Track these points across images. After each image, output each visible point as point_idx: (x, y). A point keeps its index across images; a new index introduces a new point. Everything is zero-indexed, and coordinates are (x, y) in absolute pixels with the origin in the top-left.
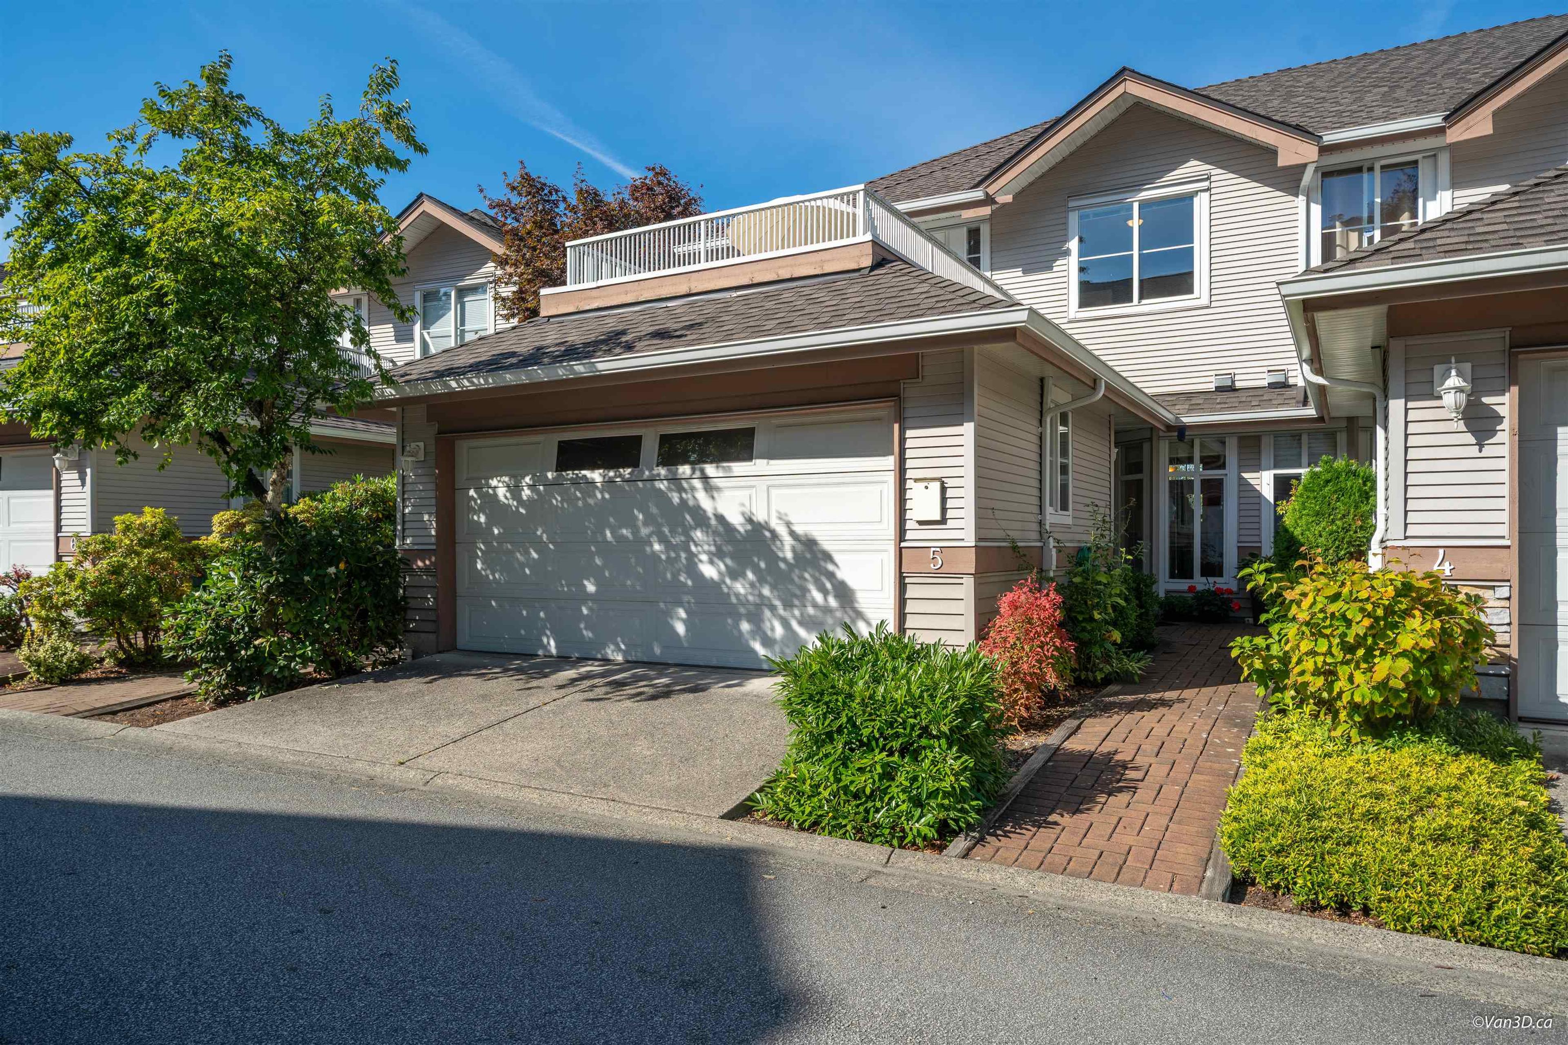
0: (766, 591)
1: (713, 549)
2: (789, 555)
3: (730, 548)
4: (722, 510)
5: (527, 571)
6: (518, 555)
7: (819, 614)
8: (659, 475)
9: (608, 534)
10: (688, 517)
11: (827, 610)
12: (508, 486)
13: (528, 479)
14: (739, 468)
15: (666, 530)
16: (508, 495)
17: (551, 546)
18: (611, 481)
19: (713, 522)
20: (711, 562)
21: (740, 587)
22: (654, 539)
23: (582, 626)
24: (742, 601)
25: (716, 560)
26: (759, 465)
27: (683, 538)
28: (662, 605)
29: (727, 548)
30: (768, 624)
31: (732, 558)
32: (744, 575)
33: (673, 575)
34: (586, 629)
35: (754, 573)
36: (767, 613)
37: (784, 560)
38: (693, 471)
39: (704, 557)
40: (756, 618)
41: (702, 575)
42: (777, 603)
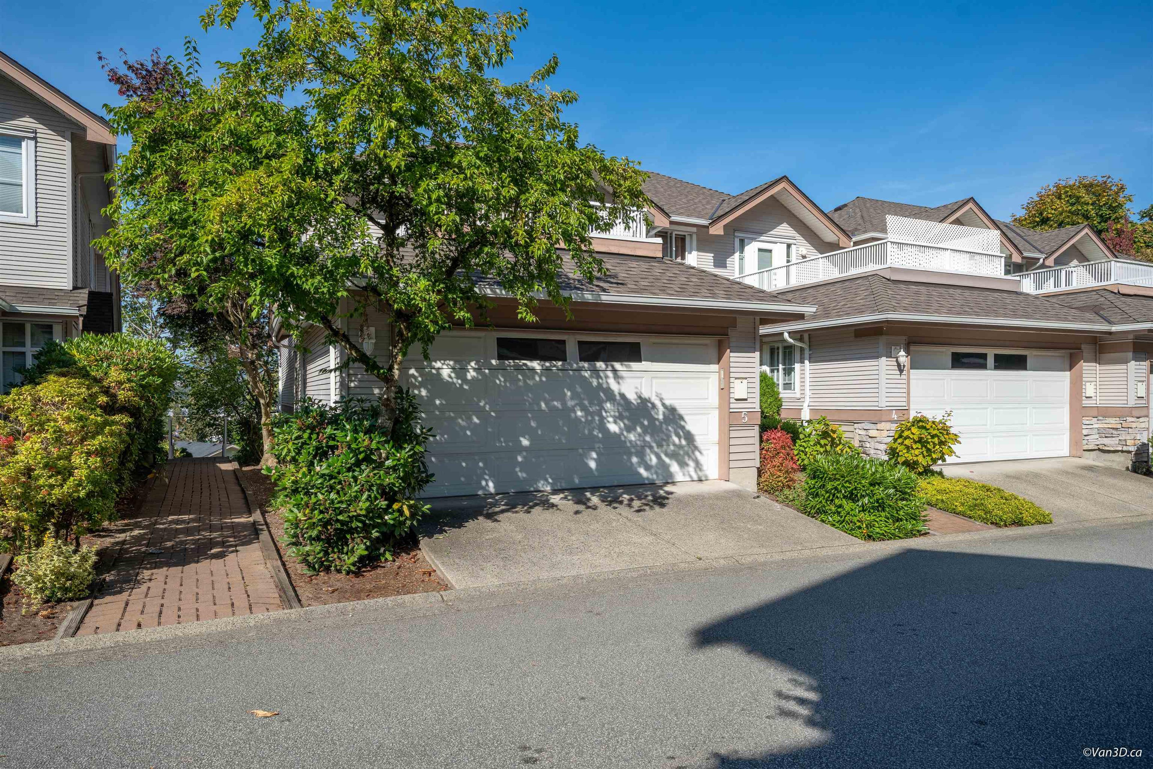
0: (648, 438)
1: (617, 414)
2: (661, 417)
3: (627, 414)
4: (623, 391)
5: (468, 433)
6: (460, 421)
7: (677, 449)
8: (584, 367)
9: (543, 405)
10: (602, 394)
11: (680, 447)
12: (453, 368)
13: (473, 364)
14: (635, 365)
15: (586, 402)
16: (453, 375)
17: (493, 414)
18: (548, 369)
19: (618, 397)
20: (615, 422)
21: (632, 437)
22: (578, 408)
23: (517, 469)
24: (634, 445)
25: (618, 421)
26: (645, 365)
27: (597, 408)
28: (580, 451)
29: (626, 414)
30: (648, 457)
31: (628, 420)
32: (635, 429)
33: (589, 430)
34: (520, 471)
35: (641, 428)
36: (648, 451)
37: (658, 419)
38: (607, 366)
39: (611, 419)
40: (641, 455)
41: (608, 430)
42: (654, 445)
